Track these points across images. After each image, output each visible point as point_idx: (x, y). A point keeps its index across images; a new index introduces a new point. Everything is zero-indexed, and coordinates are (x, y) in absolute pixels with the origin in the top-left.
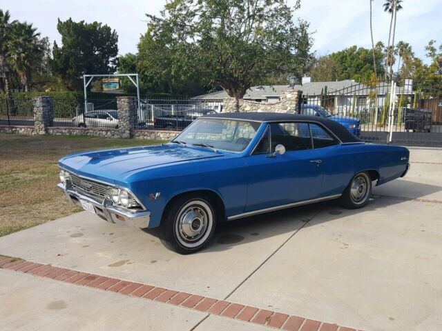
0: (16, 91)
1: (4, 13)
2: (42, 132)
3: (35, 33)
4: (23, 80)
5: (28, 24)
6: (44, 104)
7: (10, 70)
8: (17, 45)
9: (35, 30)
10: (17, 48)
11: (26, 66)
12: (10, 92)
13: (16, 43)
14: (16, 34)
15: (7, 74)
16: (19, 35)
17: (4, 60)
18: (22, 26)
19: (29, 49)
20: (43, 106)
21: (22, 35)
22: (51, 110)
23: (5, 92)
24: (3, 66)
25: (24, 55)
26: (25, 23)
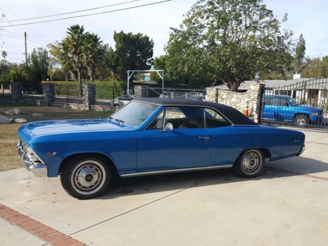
0: (86, 80)
1: (80, 27)
2: (87, 109)
3: (99, 41)
4: (90, 73)
5: (95, 34)
7: (82, 66)
8: (87, 49)
9: (99, 39)
10: (87, 51)
11: (92, 63)
12: (81, 81)
13: (86, 47)
14: (86, 41)
15: (80, 68)
16: (89, 42)
17: (79, 59)
18: (91, 36)
19: (95, 51)
20: (89, 91)
21: (91, 42)
22: (94, 93)
23: (78, 81)
24: (78, 63)
25: (91, 56)
26: (93, 34)
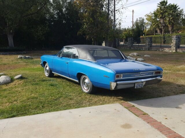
0: (167, 33)
1: (166, 2)
2: (174, 51)
3: (178, 8)
4: (170, 29)
5: (175, 4)
6: (177, 39)
7: (165, 25)
9: (178, 6)
10: (169, 15)
11: (172, 23)
12: (164, 34)
13: (169, 13)
14: (169, 9)
15: (164, 27)
16: (171, 10)
17: (163, 21)
18: (173, 6)
19: (174, 15)
20: (176, 40)
21: (172, 10)
22: (179, 41)
23: (162, 34)
24: (163, 23)
25: (171, 18)
26: (174, 4)
